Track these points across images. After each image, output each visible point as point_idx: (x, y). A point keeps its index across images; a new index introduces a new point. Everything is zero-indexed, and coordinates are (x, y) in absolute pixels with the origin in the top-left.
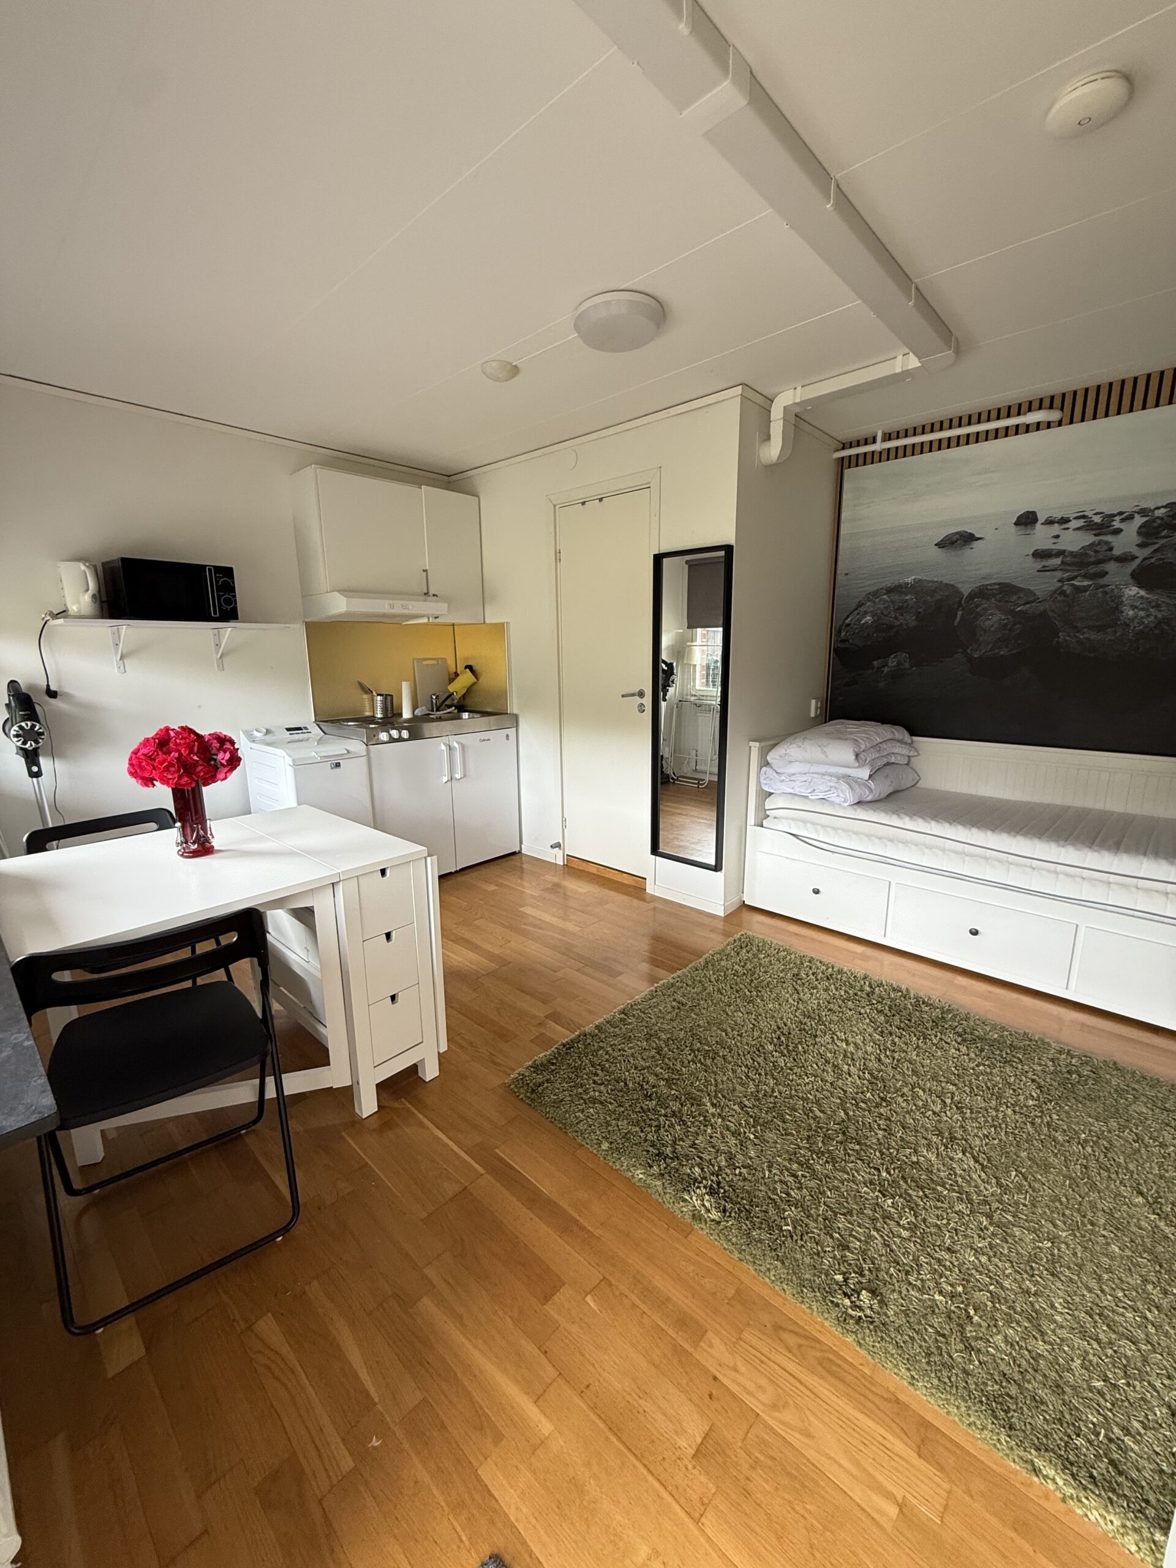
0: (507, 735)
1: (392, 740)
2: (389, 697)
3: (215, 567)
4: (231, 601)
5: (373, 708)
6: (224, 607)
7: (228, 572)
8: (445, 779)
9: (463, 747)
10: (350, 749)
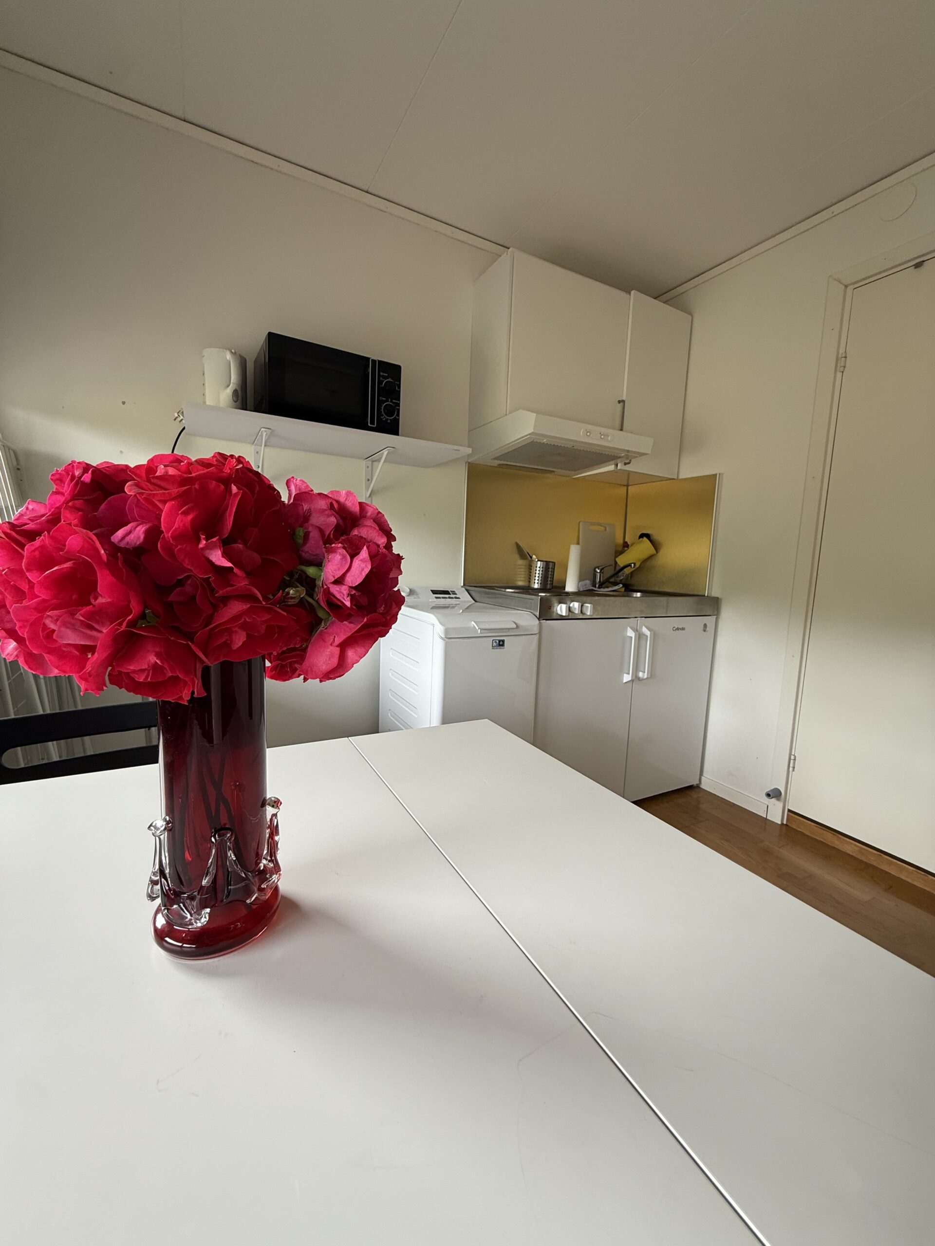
0: (705, 625)
1: (570, 617)
2: (551, 564)
3: (380, 362)
4: (394, 410)
5: (529, 577)
6: (384, 417)
7: (394, 371)
8: (627, 678)
9: (655, 635)
10: (521, 623)
